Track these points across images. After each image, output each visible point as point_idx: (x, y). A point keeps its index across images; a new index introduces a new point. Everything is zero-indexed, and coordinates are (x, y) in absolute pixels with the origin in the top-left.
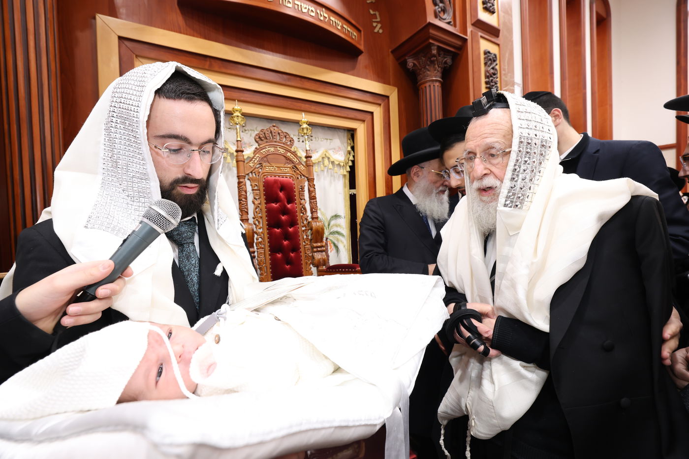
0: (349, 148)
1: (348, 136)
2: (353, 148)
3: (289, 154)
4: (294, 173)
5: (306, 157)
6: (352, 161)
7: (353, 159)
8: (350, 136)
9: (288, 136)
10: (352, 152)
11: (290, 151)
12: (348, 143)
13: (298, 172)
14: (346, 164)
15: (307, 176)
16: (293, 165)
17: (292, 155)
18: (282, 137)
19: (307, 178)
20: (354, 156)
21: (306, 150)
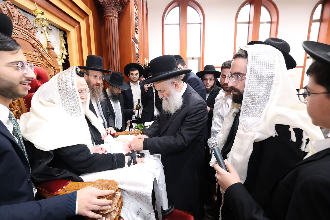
0: (64, 46)
1: (60, 35)
2: (66, 45)
3: (34, 42)
4: (43, 62)
5: (48, 49)
6: (66, 56)
7: (66, 54)
8: (62, 35)
9: (28, 22)
10: (65, 49)
11: (34, 39)
12: (61, 41)
13: (45, 61)
14: (61, 57)
15: (53, 66)
16: (40, 54)
17: (38, 44)
18: (22, 20)
19: (54, 68)
20: (67, 52)
21: (48, 42)
